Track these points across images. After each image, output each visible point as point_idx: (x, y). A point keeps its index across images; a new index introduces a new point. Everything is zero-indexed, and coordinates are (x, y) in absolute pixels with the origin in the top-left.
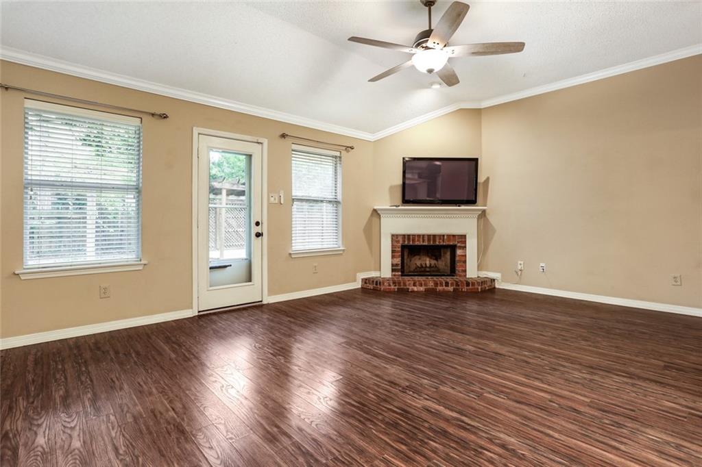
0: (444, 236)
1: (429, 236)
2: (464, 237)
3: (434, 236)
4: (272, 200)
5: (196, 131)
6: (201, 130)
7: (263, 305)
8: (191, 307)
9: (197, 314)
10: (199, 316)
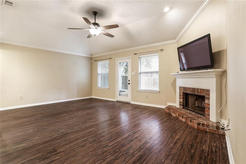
0: (198, 89)
1: (192, 88)
2: (208, 91)
3: (194, 89)
4: (133, 74)
5: (116, 59)
6: (117, 59)
7: (130, 103)
8: (115, 99)
9: (116, 101)
10: (117, 101)
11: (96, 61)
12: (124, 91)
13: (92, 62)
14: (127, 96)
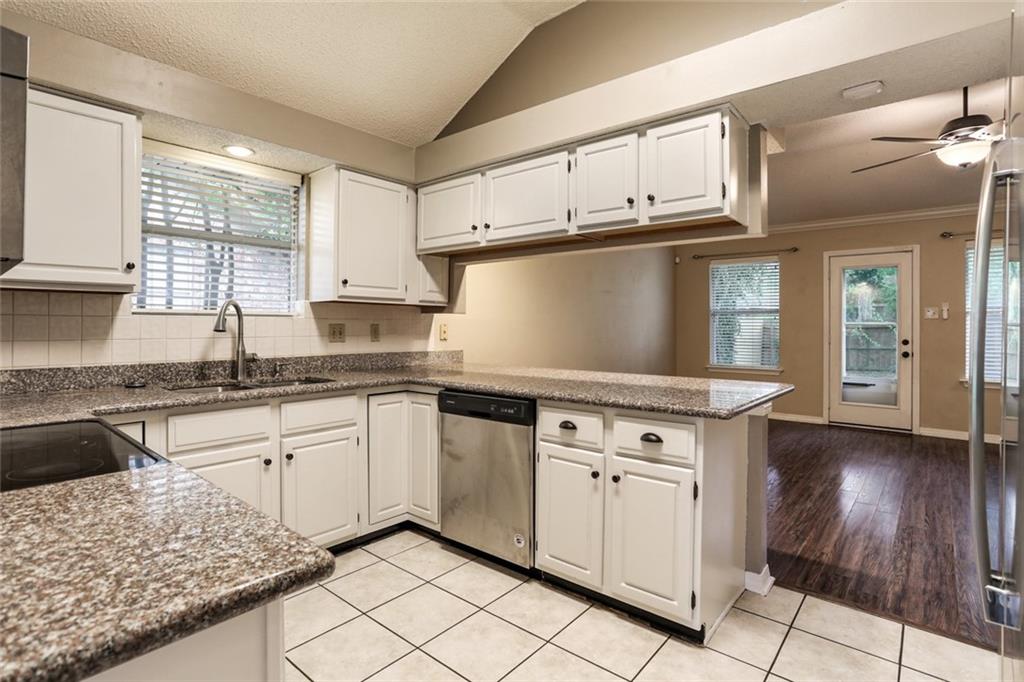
4: (929, 314)
5: (826, 255)
6: (832, 253)
7: (912, 435)
8: (821, 415)
9: (827, 423)
10: (829, 426)
11: (702, 257)
12: (866, 385)
13: (678, 260)
14: (896, 405)
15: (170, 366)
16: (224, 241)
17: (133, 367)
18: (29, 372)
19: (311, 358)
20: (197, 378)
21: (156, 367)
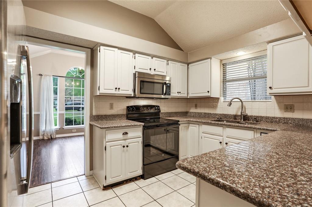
15: (228, 115)
16: (249, 79)
17: (220, 114)
18: (206, 113)
19: (274, 118)
20: (234, 119)
21: (225, 115)
